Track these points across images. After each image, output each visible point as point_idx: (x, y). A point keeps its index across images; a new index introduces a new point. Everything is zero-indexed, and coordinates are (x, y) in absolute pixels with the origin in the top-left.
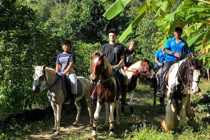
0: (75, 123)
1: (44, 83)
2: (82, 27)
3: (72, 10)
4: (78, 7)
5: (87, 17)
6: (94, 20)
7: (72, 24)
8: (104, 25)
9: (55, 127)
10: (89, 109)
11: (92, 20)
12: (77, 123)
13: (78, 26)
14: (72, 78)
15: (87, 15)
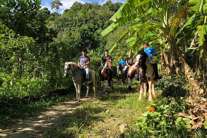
0: (86, 96)
1: (70, 71)
2: (76, 45)
3: (67, 35)
4: (70, 33)
5: (79, 39)
6: (83, 41)
7: (70, 43)
8: (89, 44)
9: (77, 98)
10: (94, 88)
11: (82, 41)
12: (87, 96)
13: (73, 44)
14: (87, 70)
15: (79, 38)
